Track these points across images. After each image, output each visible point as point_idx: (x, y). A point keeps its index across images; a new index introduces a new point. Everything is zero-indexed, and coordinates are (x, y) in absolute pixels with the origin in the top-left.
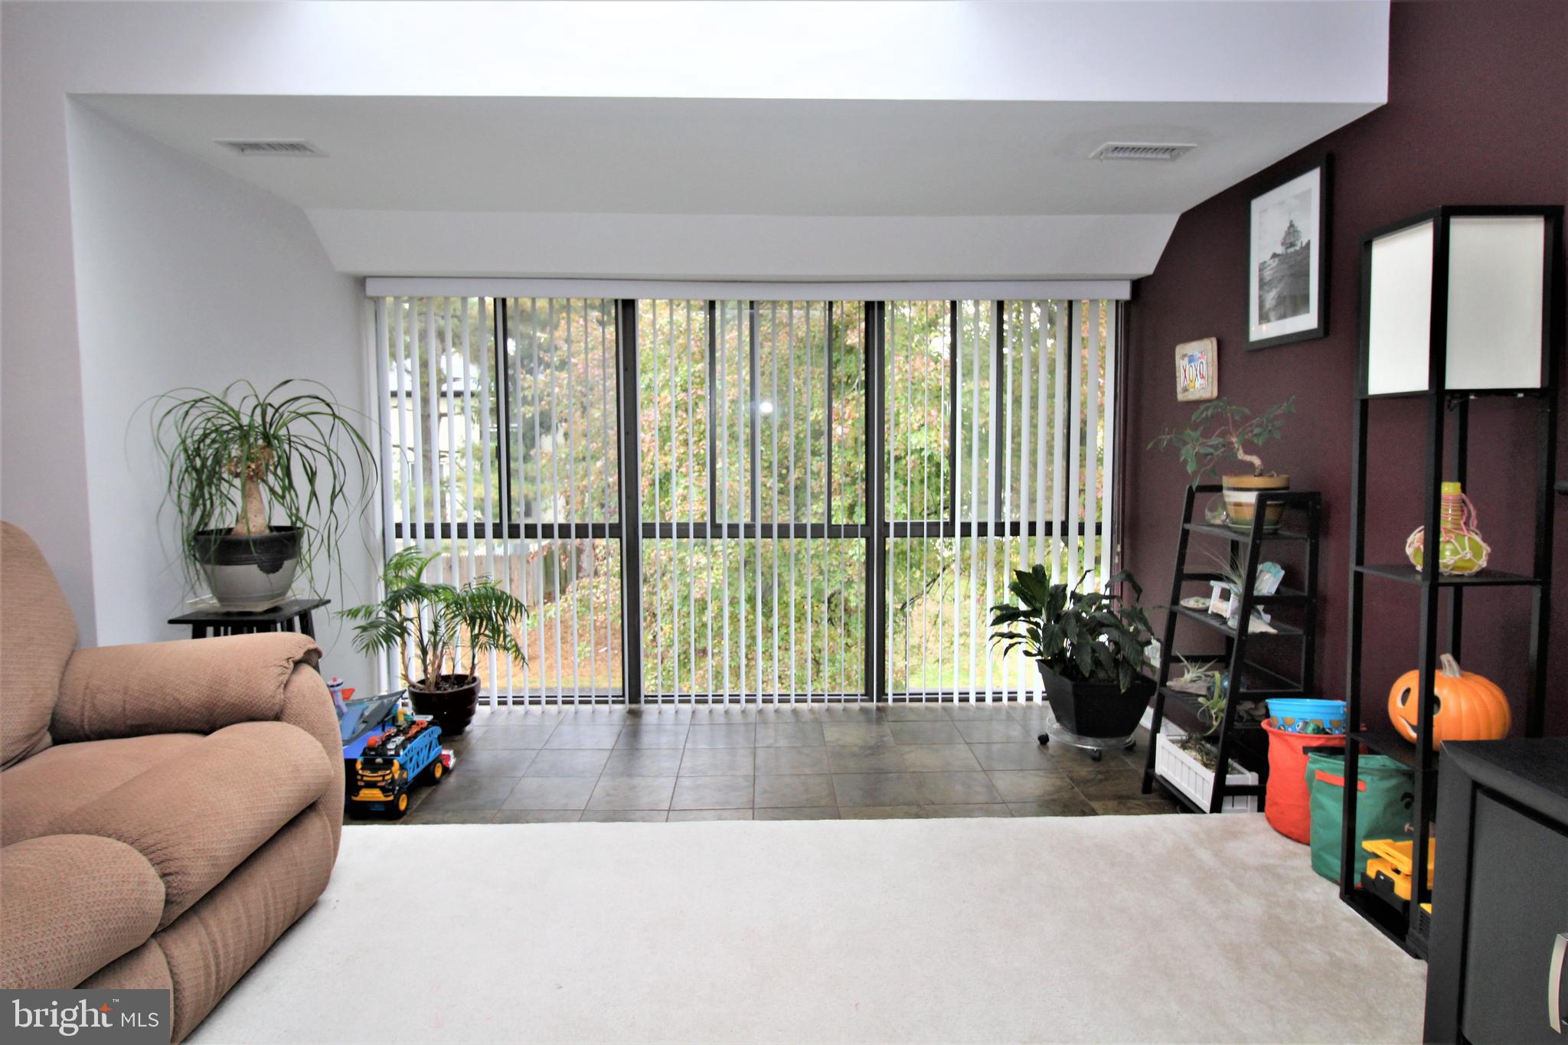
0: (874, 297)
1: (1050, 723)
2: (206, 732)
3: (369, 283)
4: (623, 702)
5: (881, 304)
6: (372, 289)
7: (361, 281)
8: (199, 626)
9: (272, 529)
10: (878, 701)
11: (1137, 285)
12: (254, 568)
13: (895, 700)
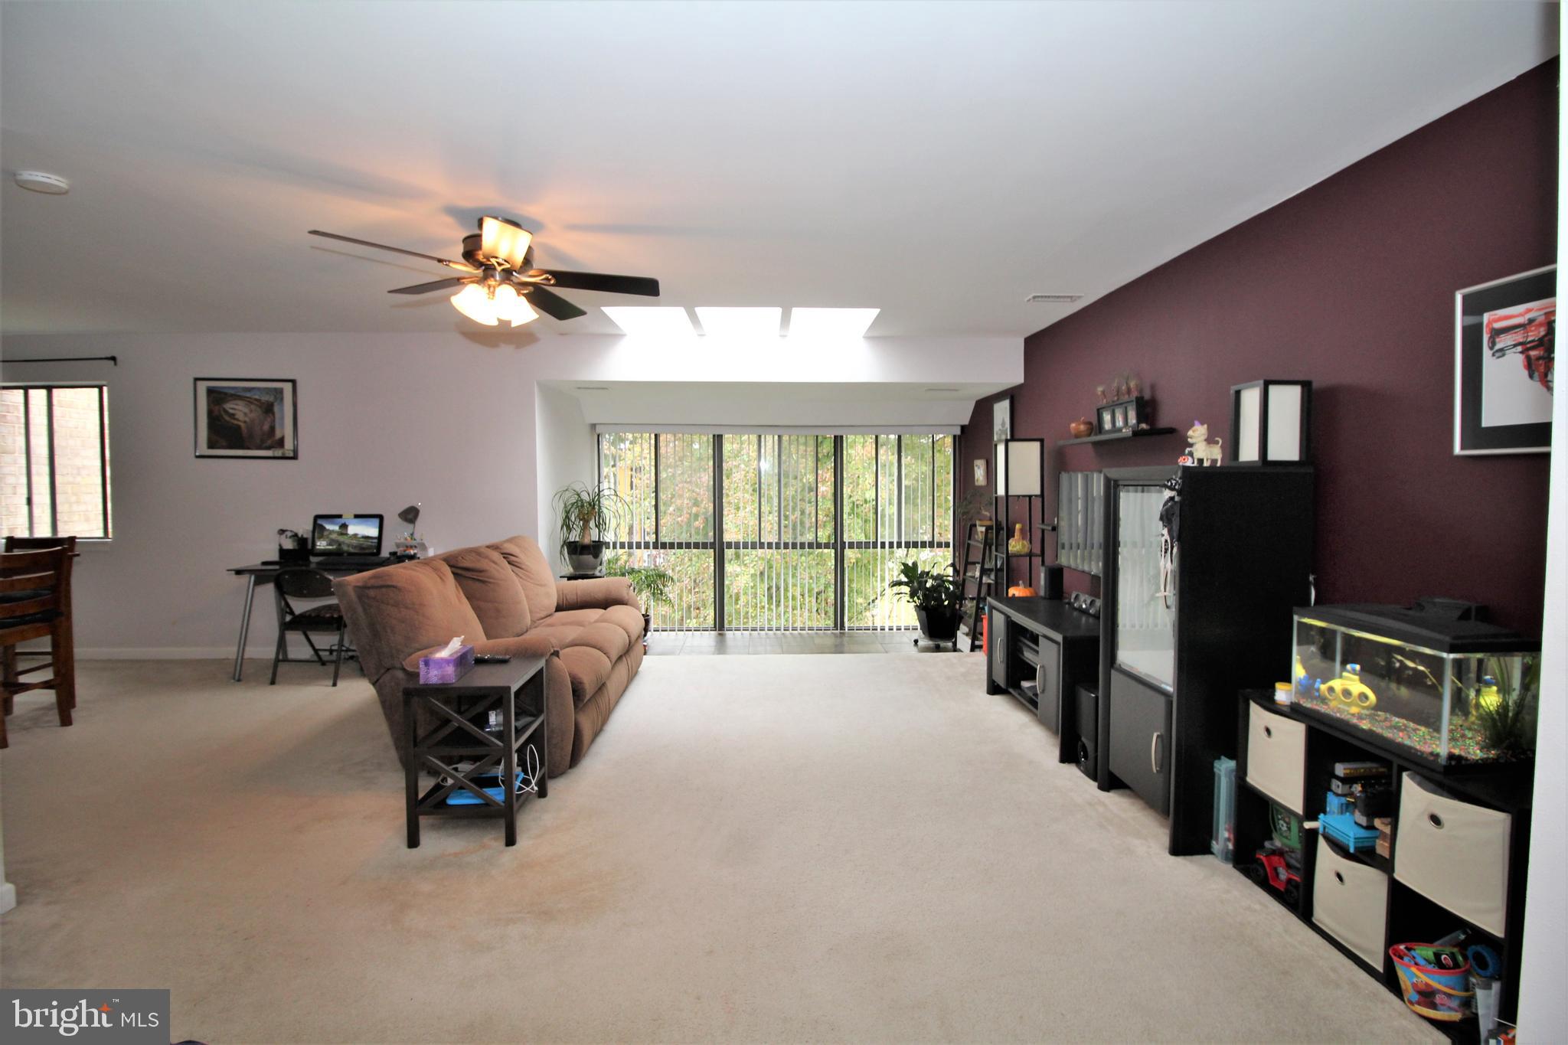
0: (838, 433)
1: (918, 634)
2: (605, 608)
3: (597, 427)
4: (716, 630)
5: (842, 437)
6: (599, 430)
7: (593, 426)
8: (569, 578)
9: (593, 542)
10: (841, 629)
11: (963, 428)
12: (591, 556)
13: (849, 630)
